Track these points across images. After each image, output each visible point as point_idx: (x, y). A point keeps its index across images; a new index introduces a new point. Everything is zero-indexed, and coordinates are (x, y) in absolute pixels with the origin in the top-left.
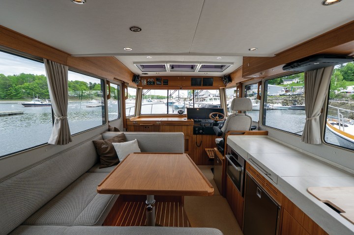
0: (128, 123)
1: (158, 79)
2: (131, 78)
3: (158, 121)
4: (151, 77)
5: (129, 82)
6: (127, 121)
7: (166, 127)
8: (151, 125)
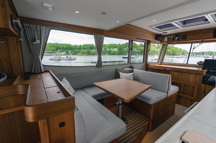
0: (148, 66)
1: (177, 35)
2: (154, 37)
3: (169, 67)
4: (171, 35)
5: (151, 40)
6: (148, 65)
7: (175, 72)
8: (163, 70)
